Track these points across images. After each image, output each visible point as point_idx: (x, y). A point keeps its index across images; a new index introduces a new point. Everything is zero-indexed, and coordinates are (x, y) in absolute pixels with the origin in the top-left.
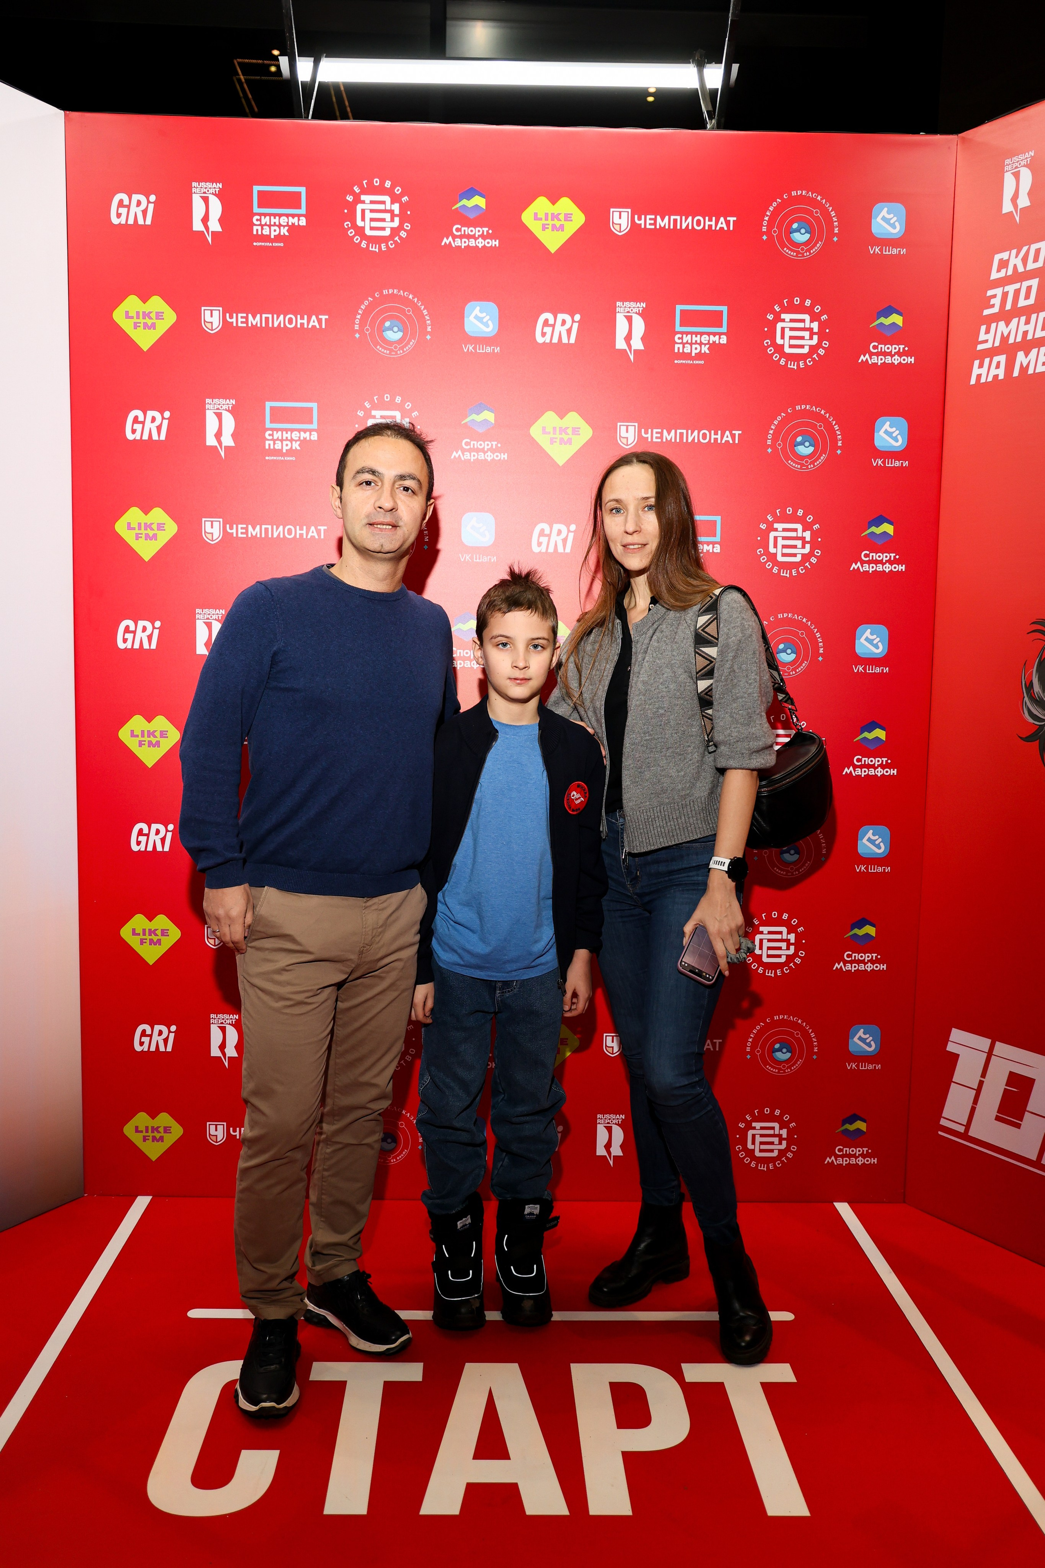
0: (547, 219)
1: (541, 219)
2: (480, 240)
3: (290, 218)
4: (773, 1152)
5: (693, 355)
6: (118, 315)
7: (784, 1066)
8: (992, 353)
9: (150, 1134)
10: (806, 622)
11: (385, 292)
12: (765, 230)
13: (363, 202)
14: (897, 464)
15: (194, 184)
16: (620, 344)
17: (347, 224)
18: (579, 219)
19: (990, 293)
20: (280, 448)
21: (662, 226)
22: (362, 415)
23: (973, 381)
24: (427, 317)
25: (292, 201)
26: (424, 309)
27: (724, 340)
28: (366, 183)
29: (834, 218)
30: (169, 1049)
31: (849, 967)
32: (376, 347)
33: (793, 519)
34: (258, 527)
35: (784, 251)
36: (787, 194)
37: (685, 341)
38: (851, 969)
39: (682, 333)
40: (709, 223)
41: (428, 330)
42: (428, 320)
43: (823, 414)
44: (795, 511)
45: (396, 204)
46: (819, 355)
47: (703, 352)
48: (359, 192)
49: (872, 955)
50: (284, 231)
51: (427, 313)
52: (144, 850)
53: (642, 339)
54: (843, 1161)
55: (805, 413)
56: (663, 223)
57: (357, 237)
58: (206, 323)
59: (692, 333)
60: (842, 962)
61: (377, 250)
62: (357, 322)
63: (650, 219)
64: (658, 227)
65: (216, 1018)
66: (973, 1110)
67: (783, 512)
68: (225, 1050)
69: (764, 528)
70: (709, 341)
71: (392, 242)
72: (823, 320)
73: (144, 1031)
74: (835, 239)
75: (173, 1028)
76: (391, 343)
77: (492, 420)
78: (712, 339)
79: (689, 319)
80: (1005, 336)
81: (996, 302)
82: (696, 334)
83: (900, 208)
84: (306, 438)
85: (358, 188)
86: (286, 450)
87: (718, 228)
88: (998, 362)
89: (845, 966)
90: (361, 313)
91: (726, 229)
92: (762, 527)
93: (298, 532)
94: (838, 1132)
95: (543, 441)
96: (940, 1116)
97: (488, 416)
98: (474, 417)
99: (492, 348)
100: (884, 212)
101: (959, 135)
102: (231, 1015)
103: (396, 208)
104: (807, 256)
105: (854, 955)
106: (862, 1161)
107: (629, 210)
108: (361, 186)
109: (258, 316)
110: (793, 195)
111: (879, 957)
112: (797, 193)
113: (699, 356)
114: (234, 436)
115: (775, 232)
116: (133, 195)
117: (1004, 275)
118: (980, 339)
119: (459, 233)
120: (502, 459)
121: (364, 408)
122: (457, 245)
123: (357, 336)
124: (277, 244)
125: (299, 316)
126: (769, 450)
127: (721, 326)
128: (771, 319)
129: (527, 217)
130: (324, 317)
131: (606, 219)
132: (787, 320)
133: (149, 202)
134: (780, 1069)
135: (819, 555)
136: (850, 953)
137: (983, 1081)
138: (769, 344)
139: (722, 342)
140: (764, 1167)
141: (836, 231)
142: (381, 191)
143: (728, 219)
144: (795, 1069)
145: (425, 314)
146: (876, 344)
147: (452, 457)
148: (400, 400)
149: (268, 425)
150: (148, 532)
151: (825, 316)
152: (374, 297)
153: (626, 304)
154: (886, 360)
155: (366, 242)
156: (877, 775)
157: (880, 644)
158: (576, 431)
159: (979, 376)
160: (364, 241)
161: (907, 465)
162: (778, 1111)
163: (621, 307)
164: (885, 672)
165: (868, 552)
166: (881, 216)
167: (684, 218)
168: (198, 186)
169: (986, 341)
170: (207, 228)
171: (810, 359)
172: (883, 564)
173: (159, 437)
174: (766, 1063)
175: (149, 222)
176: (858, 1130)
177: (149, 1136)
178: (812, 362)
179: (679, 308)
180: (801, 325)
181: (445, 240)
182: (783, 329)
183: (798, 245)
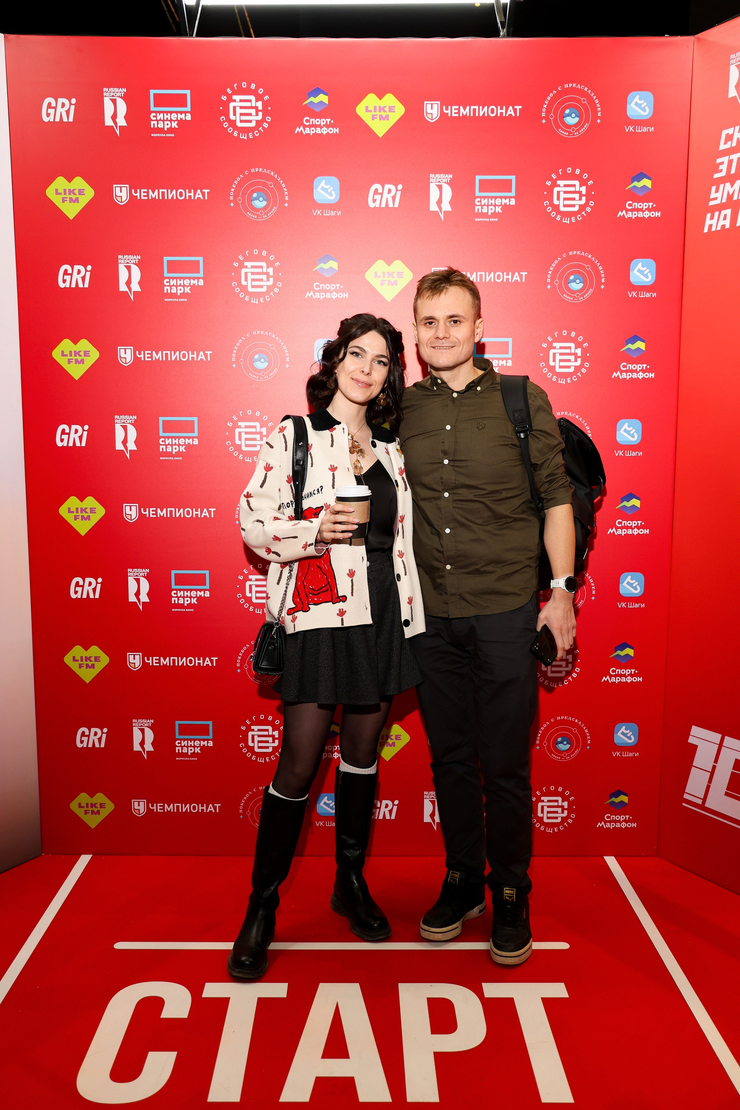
0: (375, 111)
1: (371, 111)
2: (325, 128)
3: (179, 114)
4: (557, 819)
5: (490, 214)
6: (50, 192)
7: (565, 755)
8: (720, 207)
9: (90, 809)
10: (579, 418)
11: (253, 170)
12: (544, 115)
13: (235, 101)
14: (648, 295)
15: (105, 89)
16: (433, 207)
17: (222, 118)
18: (400, 110)
19: (719, 161)
20: (175, 292)
21: (465, 114)
22: (237, 266)
23: (706, 230)
24: (285, 190)
25: (180, 101)
26: (282, 183)
27: (513, 202)
28: (236, 86)
29: (597, 105)
30: (103, 745)
31: (613, 679)
32: (246, 213)
33: (568, 339)
34: (160, 352)
35: (559, 131)
36: (560, 87)
37: (483, 204)
38: (615, 681)
39: (481, 197)
40: (500, 111)
41: (286, 199)
42: (286, 191)
43: (590, 258)
44: (569, 333)
45: (259, 102)
46: (586, 212)
47: (497, 211)
48: (231, 93)
49: (631, 670)
50: (175, 125)
51: (285, 186)
52: (80, 597)
53: (450, 202)
54: (610, 826)
55: (576, 257)
56: (465, 111)
57: (230, 128)
58: (117, 197)
59: (488, 197)
60: (608, 676)
61: (246, 138)
62: (232, 194)
63: (455, 109)
64: (461, 115)
65: (137, 722)
66: (708, 788)
67: (560, 334)
68: (144, 746)
69: (545, 347)
70: (501, 203)
71: (257, 131)
72: (589, 185)
73: (83, 733)
74: (599, 121)
75: (105, 730)
76: (258, 210)
77: (337, 268)
78: (504, 201)
79: (485, 186)
80: (730, 195)
81: (724, 167)
82: (492, 198)
83: (649, 96)
84: (195, 284)
85: (230, 90)
86: (180, 293)
87: (507, 115)
88: (725, 215)
89: (610, 679)
90: (235, 187)
91: (513, 115)
92: (544, 346)
93: (191, 356)
94: (606, 804)
95: (375, 283)
96: (683, 792)
97: (333, 264)
98: (322, 265)
99: (335, 212)
100: (637, 99)
101: (696, 36)
102: (148, 720)
103: (260, 105)
104: (577, 135)
105: (617, 670)
106: (625, 825)
107: (439, 103)
108: (232, 89)
109: (157, 190)
110: (566, 87)
111: (637, 672)
112: (569, 86)
113: (494, 215)
114: (140, 283)
115: (552, 117)
116: (59, 99)
117: (729, 146)
118: (711, 197)
119: (308, 124)
120: (344, 297)
121: (238, 260)
122: (307, 132)
123: (232, 204)
124: (169, 135)
125: (187, 191)
126: (549, 287)
127: (511, 191)
128: (549, 185)
129: (360, 110)
130: (206, 191)
131: (421, 109)
132: (562, 185)
133: (71, 104)
134: (562, 757)
135: (588, 366)
136: (615, 669)
137: (716, 766)
138: (548, 204)
139: (511, 203)
140: (550, 830)
141: (599, 114)
142: (248, 91)
143: (515, 107)
144: (573, 756)
145: (283, 187)
146: (631, 202)
147: (306, 297)
148: (265, 253)
149: (166, 274)
150: (77, 358)
151: (591, 181)
152: (244, 174)
153: (438, 175)
154: (639, 215)
155: (237, 132)
156: (634, 534)
157: (635, 434)
158: (400, 275)
159: (710, 226)
160: (235, 131)
161: (655, 296)
162: (561, 788)
163: (433, 178)
164: (639, 455)
165: (625, 364)
166: (634, 102)
167: (481, 107)
168: (108, 91)
169: (716, 199)
170: (115, 123)
171: (580, 216)
172: (637, 373)
173: (84, 286)
174: (551, 753)
175: (71, 119)
176: (622, 802)
177: (89, 810)
178: (581, 218)
179: (478, 178)
180: (572, 189)
181: (298, 129)
182: (558, 193)
183: (569, 126)
